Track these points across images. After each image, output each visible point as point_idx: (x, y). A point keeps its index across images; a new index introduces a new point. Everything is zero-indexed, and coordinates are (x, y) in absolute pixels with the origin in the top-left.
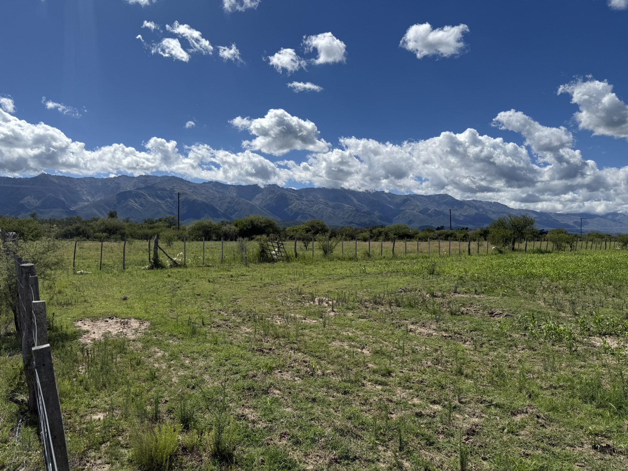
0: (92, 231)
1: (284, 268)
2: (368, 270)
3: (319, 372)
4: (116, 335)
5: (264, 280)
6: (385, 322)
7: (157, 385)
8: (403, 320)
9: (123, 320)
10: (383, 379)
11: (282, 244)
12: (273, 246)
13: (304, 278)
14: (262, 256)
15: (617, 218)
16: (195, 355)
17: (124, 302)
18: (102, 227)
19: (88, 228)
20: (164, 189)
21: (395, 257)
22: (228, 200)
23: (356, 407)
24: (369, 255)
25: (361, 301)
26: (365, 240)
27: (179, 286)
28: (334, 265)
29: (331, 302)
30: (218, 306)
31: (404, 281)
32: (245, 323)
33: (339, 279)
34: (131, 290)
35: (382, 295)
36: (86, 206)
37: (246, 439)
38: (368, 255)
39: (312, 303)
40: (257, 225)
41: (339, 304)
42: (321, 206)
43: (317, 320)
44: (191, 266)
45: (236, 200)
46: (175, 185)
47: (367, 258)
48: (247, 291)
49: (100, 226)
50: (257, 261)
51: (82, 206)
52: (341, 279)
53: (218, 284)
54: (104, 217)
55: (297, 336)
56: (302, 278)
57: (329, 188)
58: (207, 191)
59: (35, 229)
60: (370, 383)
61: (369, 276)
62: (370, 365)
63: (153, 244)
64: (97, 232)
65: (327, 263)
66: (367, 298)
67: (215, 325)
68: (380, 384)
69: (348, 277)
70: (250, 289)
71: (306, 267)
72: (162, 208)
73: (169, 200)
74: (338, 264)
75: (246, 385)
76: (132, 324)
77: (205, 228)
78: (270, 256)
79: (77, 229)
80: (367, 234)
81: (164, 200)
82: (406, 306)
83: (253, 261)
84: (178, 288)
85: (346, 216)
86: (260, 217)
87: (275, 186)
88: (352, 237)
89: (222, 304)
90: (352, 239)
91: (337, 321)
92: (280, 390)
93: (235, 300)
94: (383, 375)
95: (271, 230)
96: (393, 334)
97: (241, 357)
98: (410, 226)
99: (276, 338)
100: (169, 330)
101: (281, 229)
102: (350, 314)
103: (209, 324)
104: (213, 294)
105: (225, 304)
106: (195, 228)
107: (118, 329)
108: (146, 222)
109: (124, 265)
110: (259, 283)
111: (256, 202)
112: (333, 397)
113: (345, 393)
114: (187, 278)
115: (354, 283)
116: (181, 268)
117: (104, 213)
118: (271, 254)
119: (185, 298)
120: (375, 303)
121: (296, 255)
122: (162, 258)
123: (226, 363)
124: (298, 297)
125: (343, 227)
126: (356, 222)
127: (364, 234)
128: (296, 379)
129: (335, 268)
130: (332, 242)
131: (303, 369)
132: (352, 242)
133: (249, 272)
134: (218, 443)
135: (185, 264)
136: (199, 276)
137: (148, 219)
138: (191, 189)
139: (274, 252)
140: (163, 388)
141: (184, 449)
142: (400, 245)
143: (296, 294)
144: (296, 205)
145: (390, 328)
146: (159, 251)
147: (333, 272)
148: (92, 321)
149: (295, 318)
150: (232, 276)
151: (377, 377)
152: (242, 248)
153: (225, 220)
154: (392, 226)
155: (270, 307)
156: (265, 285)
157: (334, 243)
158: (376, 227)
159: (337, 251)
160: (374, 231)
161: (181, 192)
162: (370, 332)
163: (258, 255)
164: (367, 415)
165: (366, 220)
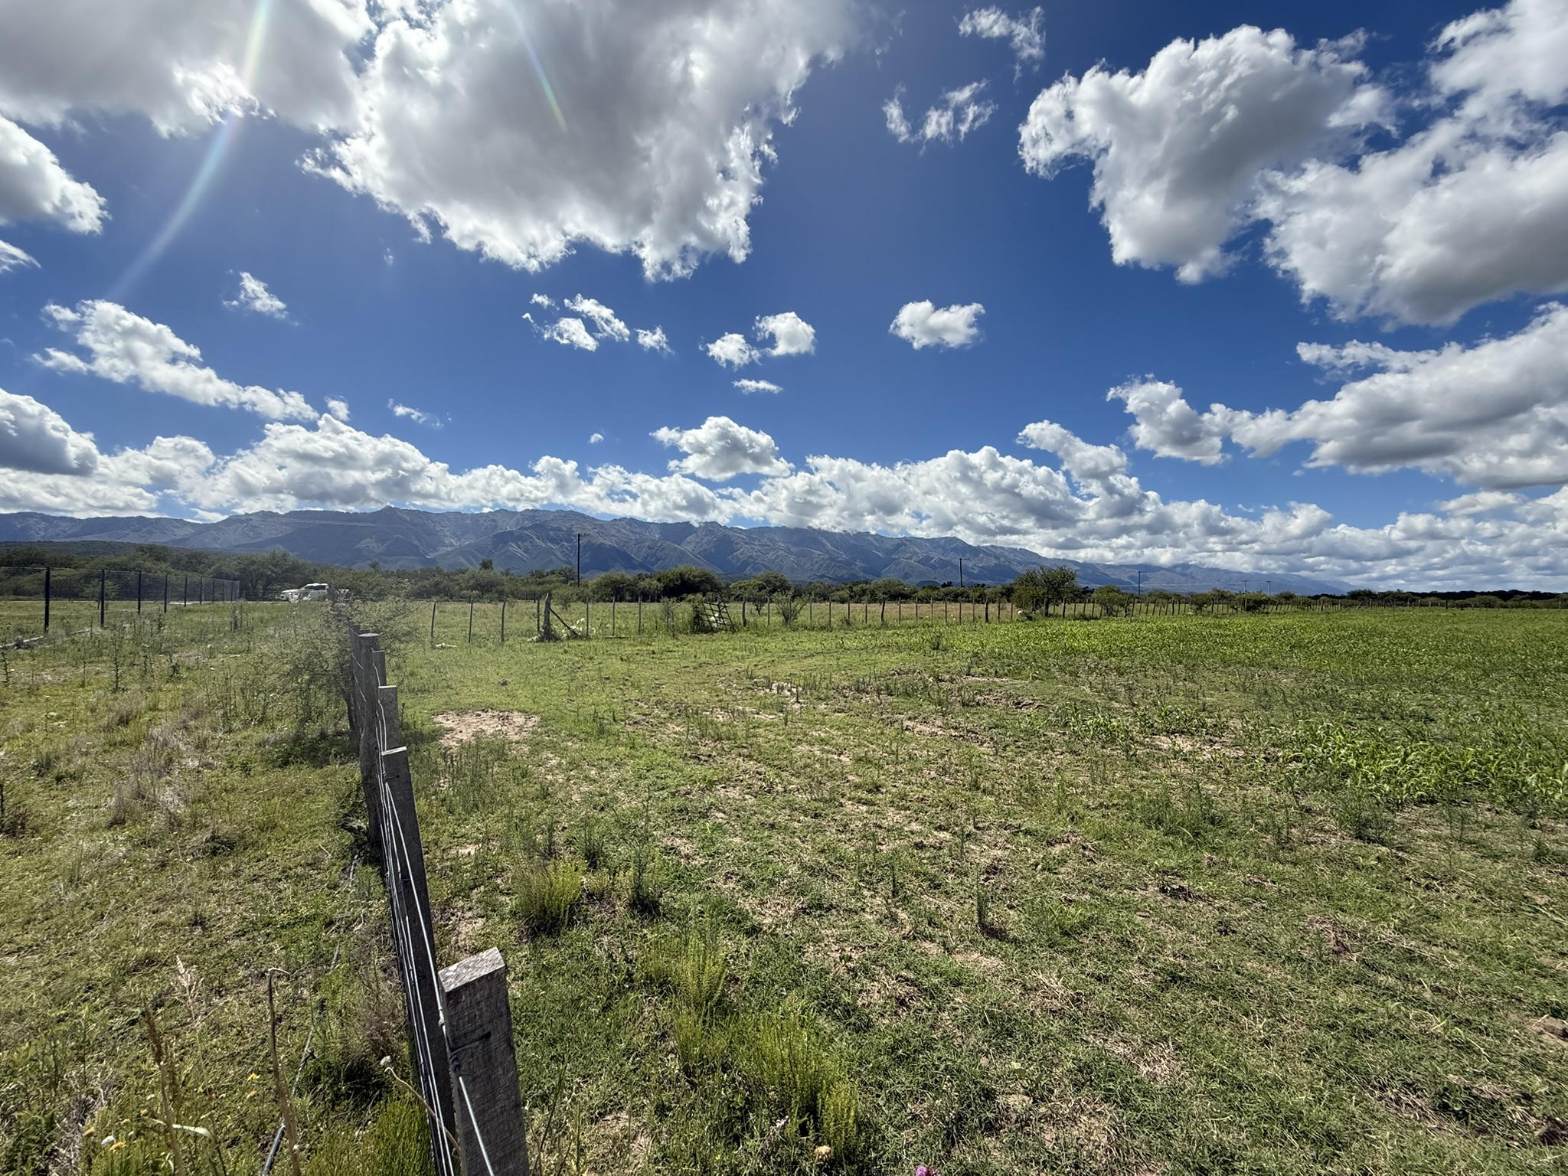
0: (457, 588)
1: (727, 641)
2: (848, 644)
3: (780, 788)
4: (492, 734)
5: (699, 658)
6: (871, 718)
7: (550, 805)
8: (897, 714)
9: (501, 714)
10: (869, 796)
11: (725, 607)
12: (712, 610)
13: (757, 655)
14: (695, 623)
15: (1188, 572)
16: (605, 764)
17: (504, 688)
18: (471, 582)
19: (452, 583)
20: (559, 529)
21: (885, 625)
22: (648, 544)
23: (831, 835)
24: (848, 623)
25: (838, 688)
26: (843, 601)
27: (579, 666)
28: (799, 637)
29: (794, 690)
30: (635, 694)
31: (897, 659)
32: (673, 720)
33: (805, 658)
34: (513, 671)
35: (867, 679)
36: (449, 553)
37: (677, 881)
38: (847, 623)
39: (768, 690)
40: (689, 579)
41: (806, 693)
42: (780, 553)
43: (776, 715)
44: (597, 638)
45: (659, 545)
46: (573, 522)
47: (846, 627)
48: (675, 673)
49: (468, 581)
50: (689, 631)
51: (443, 552)
52: (809, 657)
53: (635, 663)
54: (474, 568)
55: (748, 737)
56: (753, 655)
58: (619, 531)
59: (377, 585)
60: (850, 802)
61: (849, 652)
62: (850, 778)
63: (543, 607)
64: (465, 589)
65: (788, 634)
66: (846, 683)
67: (631, 722)
68: (864, 804)
69: (818, 653)
70: (679, 671)
71: (760, 639)
72: (556, 556)
73: (566, 544)
74: (804, 635)
75: (676, 805)
76: (515, 720)
77: (615, 584)
78: (707, 624)
79: (437, 584)
80: (845, 594)
81: (558, 544)
82: (901, 694)
83: (684, 632)
84: (579, 668)
85: (816, 567)
86: (694, 568)
87: (714, 524)
88: (825, 597)
89: (641, 692)
91: (804, 716)
92: (724, 813)
93: (659, 686)
94: (870, 791)
96: (882, 733)
97: (669, 766)
98: (905, 582)
99: (718, 740)
100: (566, 728)
101: (723, 585)
102: (822, 707)
103: (622, 720)
104: (627, 678)
105: (644, 692)
106: (601, 583)
107: (495, 726)
108: (533, 575)
109: (503, 636)
110: (692, 662)
111: (687, 547)
112: (799, 822)
113: (816, 816)
114: (591, 654)
115: (827, 662)
116: (582, 640)
117: (475, 562)
118: (709, 621)
119: (588, 683)
120: (858, 690)
121: (745, 622)
122: (557, 627)
123: (648, 774)
124: (747, 682)
125: (811, 583)
126: (830, 576)
127: (841, 593)
128: (747, 797)
129: (801, 642)
130: (796, 604)
131: (757, 784)
133: (677, 646)
134: (638, 888)
135: (588, 635)
136: (607, 651)
137: (536, 571)
138: (596, 528)
139: (713, 618)
140: (560, 810)
141: (590, 895)
142: (892, 608)
143: (744, 678)
144: (744, 551)
145: (878, 726)
146: (552, 617)
147: (797, 647)
148: (458, 715)
149: (744, 713)
150: (654, 653)
151: (860, 794)
152: (668, 613)
153: (644, 572)
154: (880, 581)
155: (708, 697)
156: (700, 666)
157: (799, 606)
158: (858, 583)
159: (803, 618)
160: (855, 589)
161: (582, 533)
162: (851, 731)
163: (690, 623)
164: (847, 846)
165: (843, 572)
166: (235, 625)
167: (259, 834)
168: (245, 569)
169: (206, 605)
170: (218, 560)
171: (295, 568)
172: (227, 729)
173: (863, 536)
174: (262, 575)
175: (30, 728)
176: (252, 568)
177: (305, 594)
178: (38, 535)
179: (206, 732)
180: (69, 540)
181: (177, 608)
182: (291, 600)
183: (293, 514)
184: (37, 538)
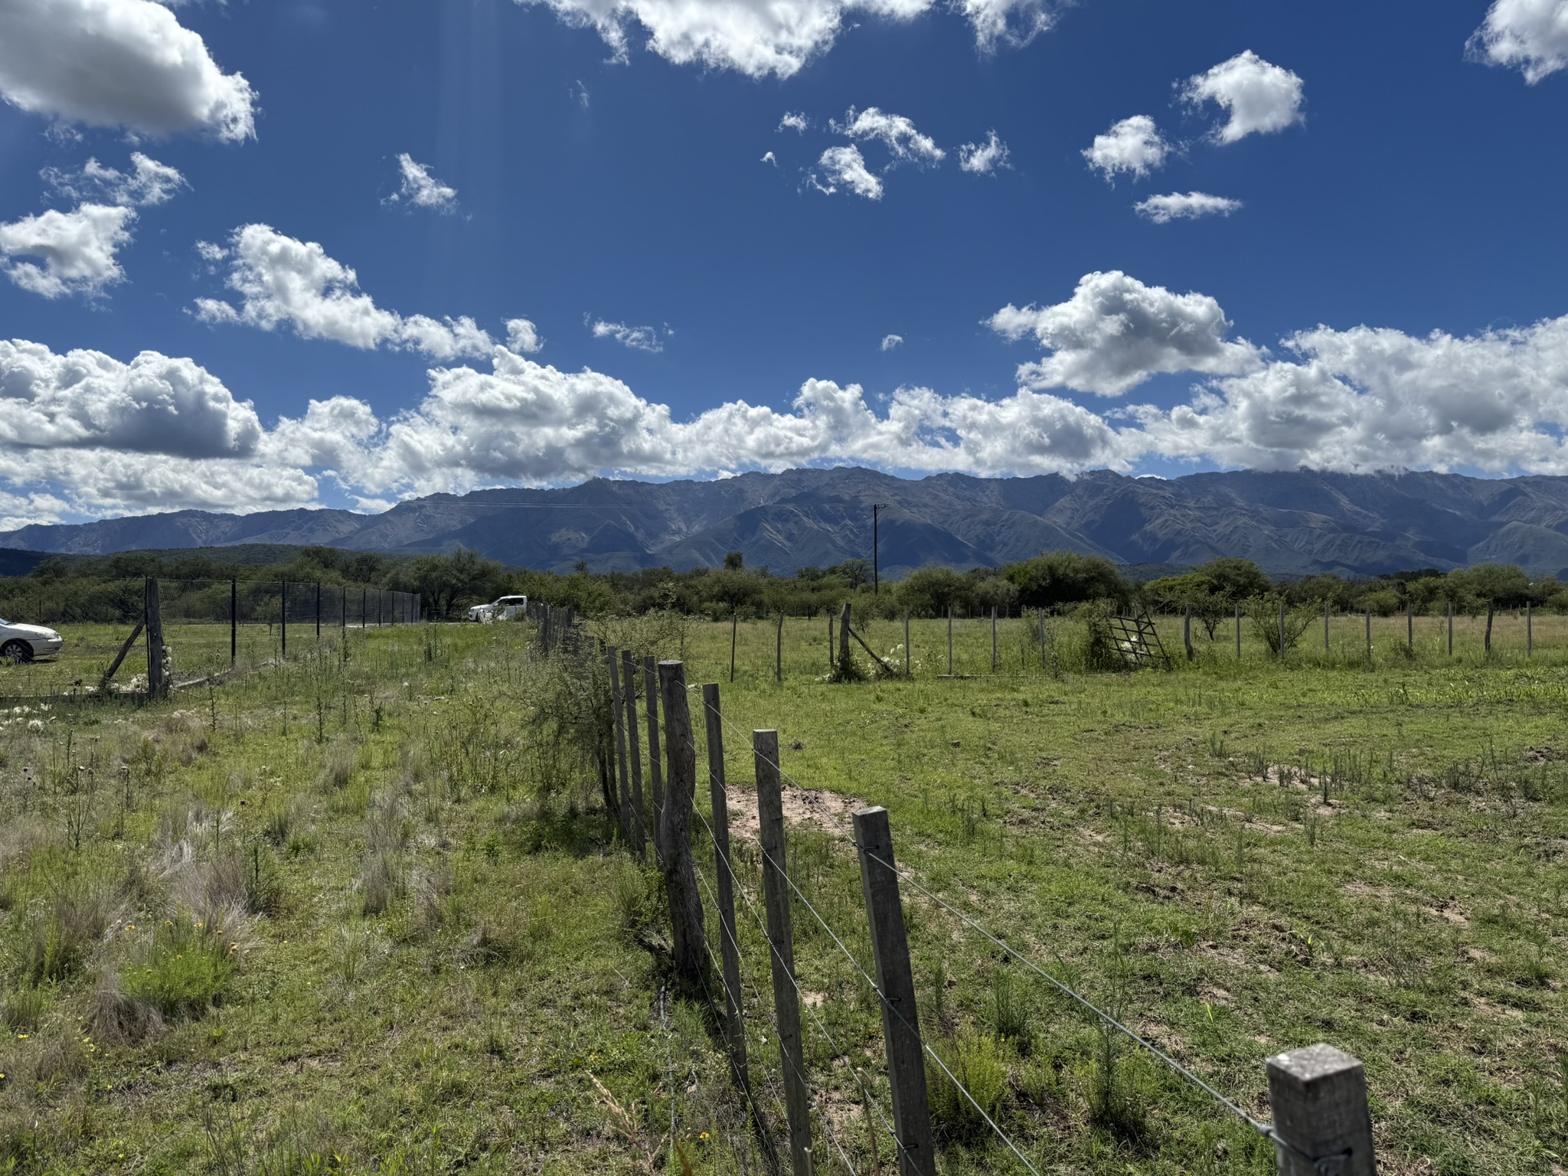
0: (695, 598)
1: (1159, 685)
2: (1416, 695)
3: (1326, 958)
4: (801, 824)
5: (1113, 715)
6: (1496, 841)
7: (919, 943)
8: (1556, 837)
9: (806, 793)
10: (1525, 993)
11: (1150, 624)
12: (1125, 629)
13: (1224, 714)
14: (1094, 654)
16: (991, 886)
17: (798, 754)
18: (716, 589)
19: (688, 592)
20: (838, 499)
21: (1493, 658)
22: (985, 517)
23: (1455, 1055)
24: (1409, 654)
25: (1409, 781)
26: (1385, 612)
27: (906, 722)
28: (1305, 682)
29: (1315, 781)
30: (1008, 773)
31: (1537, 727)
32: (1086, 821)
33: (1327, 720)
34: (805, 728)
35: (1475, 768)
36: (677, 545)
37: (1168, 1094)
38: (1407, 654)
39: (1259, 779)
40: (1066, 575)
41: (1341, 787)
42: (1242, 521)
43: (1285, 825)
44: (922, 676)
45: (1006, 516)
46: (861, 487)
47: (1405, 661)
48: (1071, 740)
49: (711, 588)
50: (1083, 668)
51: (669, 544)
52: (1336, 718)
53: (997, 720)
54: (717, 568)
55: (1240, 860)
56: (1216, 713)
57: (1265, 470)
58: (935, 497)
59: (600, 595)
60: (1483, 1000)
61: (1420, 712)
62: (1476, 953)
63: (838, 626)
64: (706, 600)
65: (1281, 675)
66: (1428, 773)
67: (1014, 820)
68: (1515, 1005)
69: (1353, 713)
70: (1077, 737)
71: (1222, 684)
72: (833, 543)
73: (849, 523)
74: (1316, 679)
75: (1138, 966)
76: (828, 804)
77: (936, 587)
78: (1116, 655)
79: (666, 592)
80: (1390, 596)
81: (837, 523)
82: (1558, 798)
83: (1073, 667)
84: (906, 726)
85: (1318, 546)
86: (1074, 555)
87: (1104, 475)
88: (1344, 606)
89: (1018, 769)
90: (1343, 610)
91: (1347, 830)
92: (1228, 990)
93: (1047, 762)
94: (1524, 983)
95: (1102, 588)
96: (1530, 874)
97: (1103, 899)
98: (1528, 570)
99: (1181, 862)
100: (912, 823)
101: (1132, 586)
102: (1381, 814)
103: (998, 816)
104: (989, 745)
105: (1025, 772)
106: (912, 587)
107: (801, 811)
108: (803, 576)
109: (778, 673)
110: (1099, 722)
111: (1057, 518)
112: (1381, 1023)
113: (1414, 1017)
114: (921, 703)
115: (1376, 731)
116: (900, 680)
117: (714, 558)
118: (1119, 650)
119: (926, 751)
120: (1455, 786)
121: (1190, 653)
122: (858, 656)
123: (1070, 910)
124: (1215, 763)
125: (1310, 578)
126: (1349, 562)
127: (1381, 595)
128: (1262, 967)
129: (1310, 690)
130: (1295, 619)
131: (1279, 949)
132: (1344, 618)
133: (1066, 694)
134: (1106, 1094)
135: (908, 672)
136: (946, 700)
137: (807, 570)
138: (897, 494)
139: (1126, 645)
140: (937, 954)
141: (1022, 1095)
142: (1509, 626)
143: (1207, 756)
144: (1166, 521)
145: (1516, 859)
146: (851, 641)
147: (1307, 700)
148: (743, 792)
149: (1222, 818)
150: (1026, 704)
151: (1501, 985)
152: (1036, 635)
153: (983, 567)
154: (1467, 570)
155: (1143, 785)
156: (1117, 729)
157: (1299, 624)
158: (1415, 576)
159: (1310, 642)
160: (1411, 586)
161: (877, 502)
162: (1454, 864)
163: (1084, 652)
164: (1495, 1080)
165: (1381, 555)
166: (429, 655)
167: (534, 943)
168: (425, 577)
169: (386, 628)
170: (395, 564)
171: (484, 574)
172: (455, 797)
173: (1418, 482)
174: (445, 585)
175: (247, 784)
176: (434, 575)
177: (500, 611)
178: (199, 540)
179: (435, 801)
180: (229, 544)
181: (356, 632)
182: (484, 620)
183: (473, 495)
184: (200, 543)
